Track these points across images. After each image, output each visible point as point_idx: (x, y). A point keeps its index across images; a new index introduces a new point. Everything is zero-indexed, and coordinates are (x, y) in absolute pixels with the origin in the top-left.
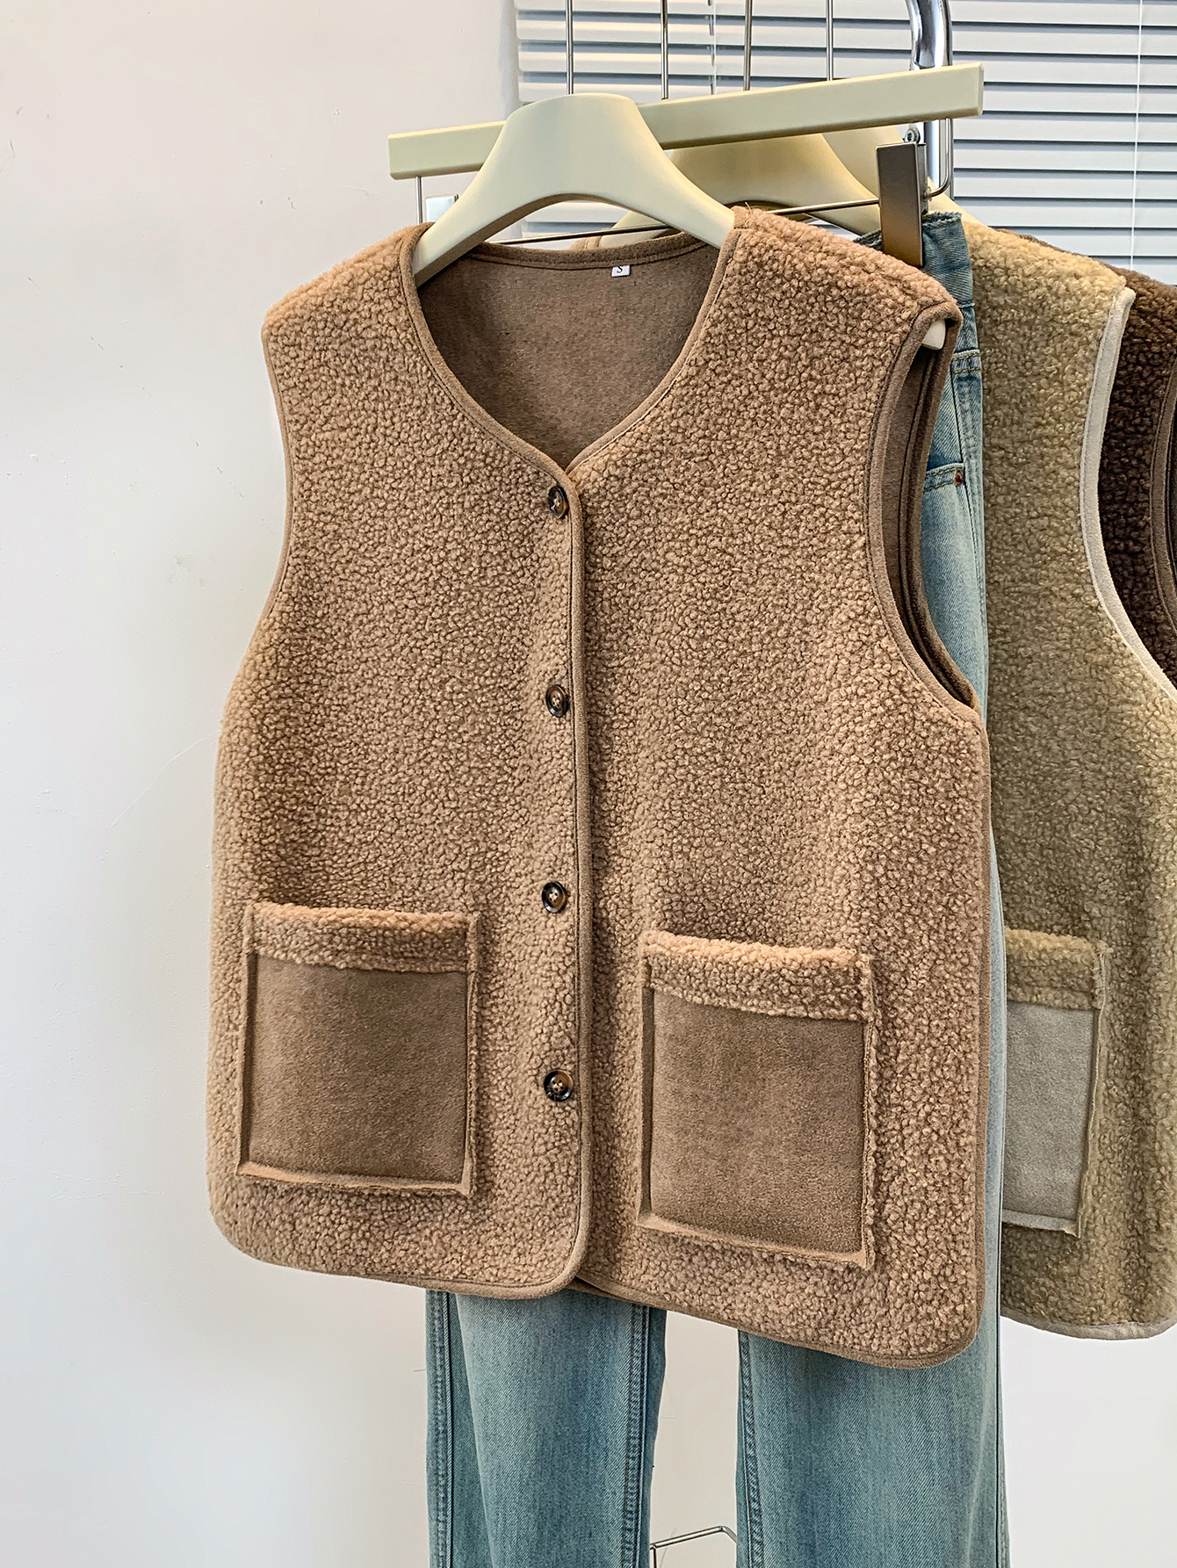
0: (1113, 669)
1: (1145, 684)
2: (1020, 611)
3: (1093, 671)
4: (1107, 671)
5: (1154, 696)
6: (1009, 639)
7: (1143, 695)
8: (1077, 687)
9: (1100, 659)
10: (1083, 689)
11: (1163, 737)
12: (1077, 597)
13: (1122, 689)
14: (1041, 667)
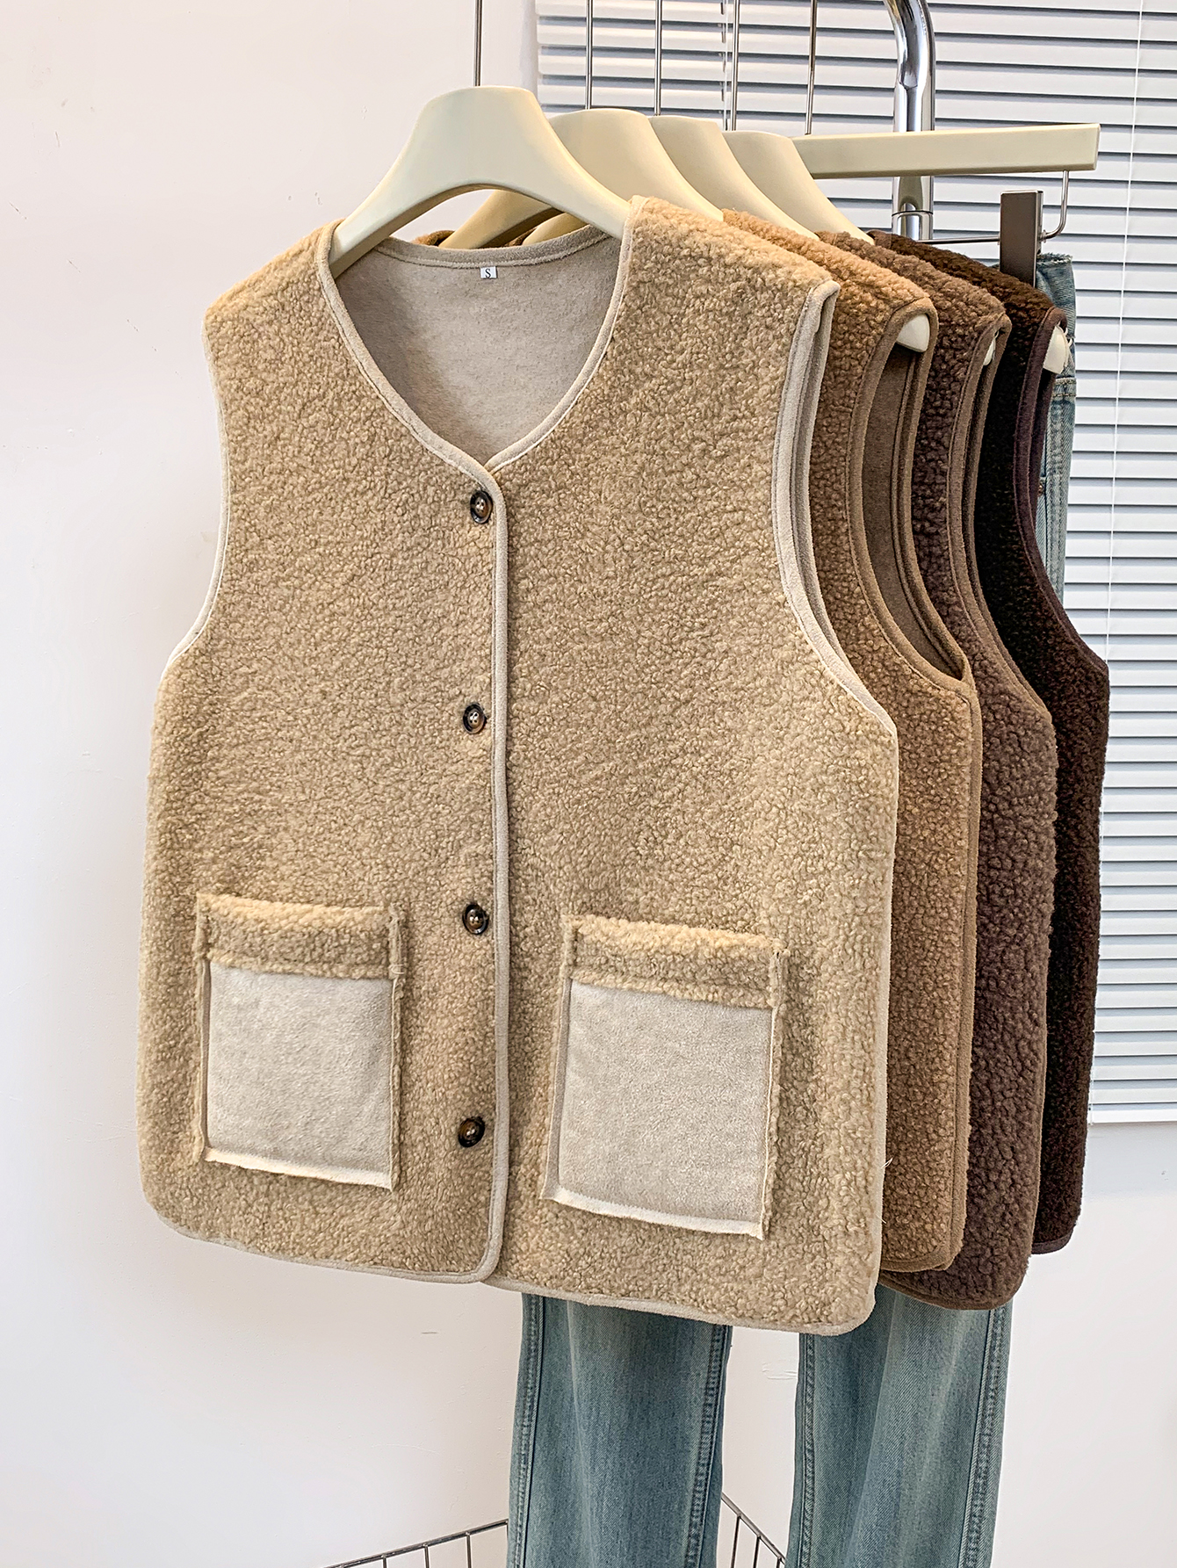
0: (797, 665)
1: (822, 681)
2: (717, 605)
3: (779, 668)
4: (791, 667)
5: (829, 694)
6: (706, 632)
7: (820, 693)
8: (763, 682)
9: (785, 655)
10: (769, 685)
11: (837, 735)
12: (766, 592)
13: (804, 686)
14: (736, 662)
